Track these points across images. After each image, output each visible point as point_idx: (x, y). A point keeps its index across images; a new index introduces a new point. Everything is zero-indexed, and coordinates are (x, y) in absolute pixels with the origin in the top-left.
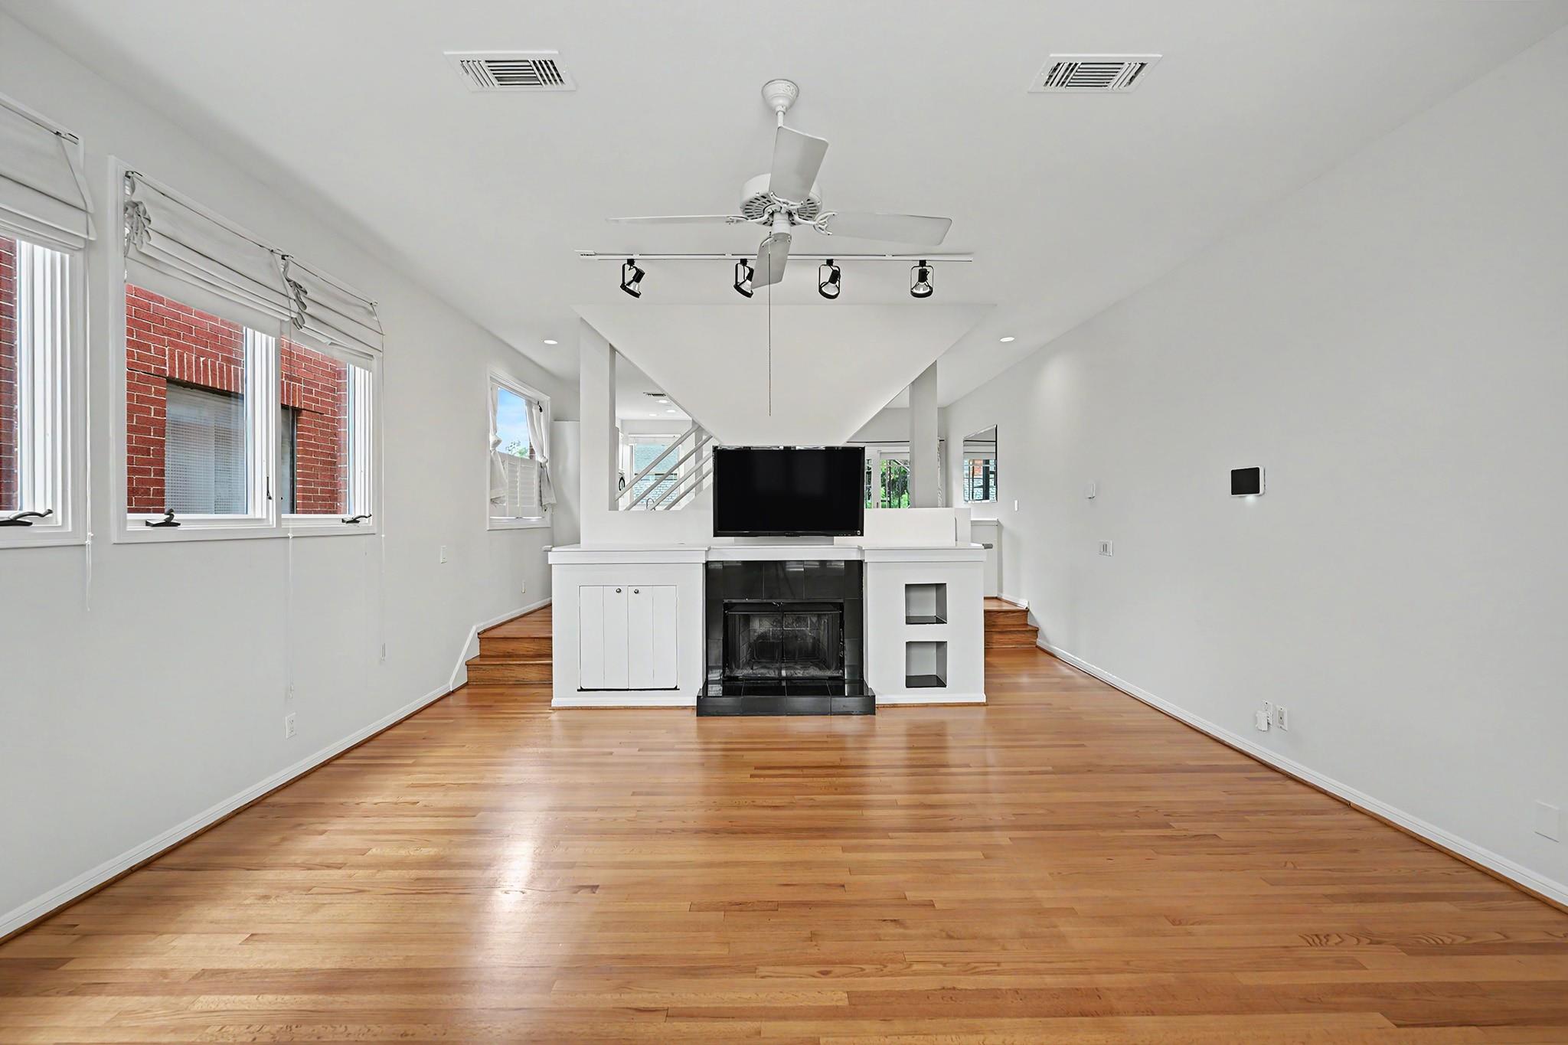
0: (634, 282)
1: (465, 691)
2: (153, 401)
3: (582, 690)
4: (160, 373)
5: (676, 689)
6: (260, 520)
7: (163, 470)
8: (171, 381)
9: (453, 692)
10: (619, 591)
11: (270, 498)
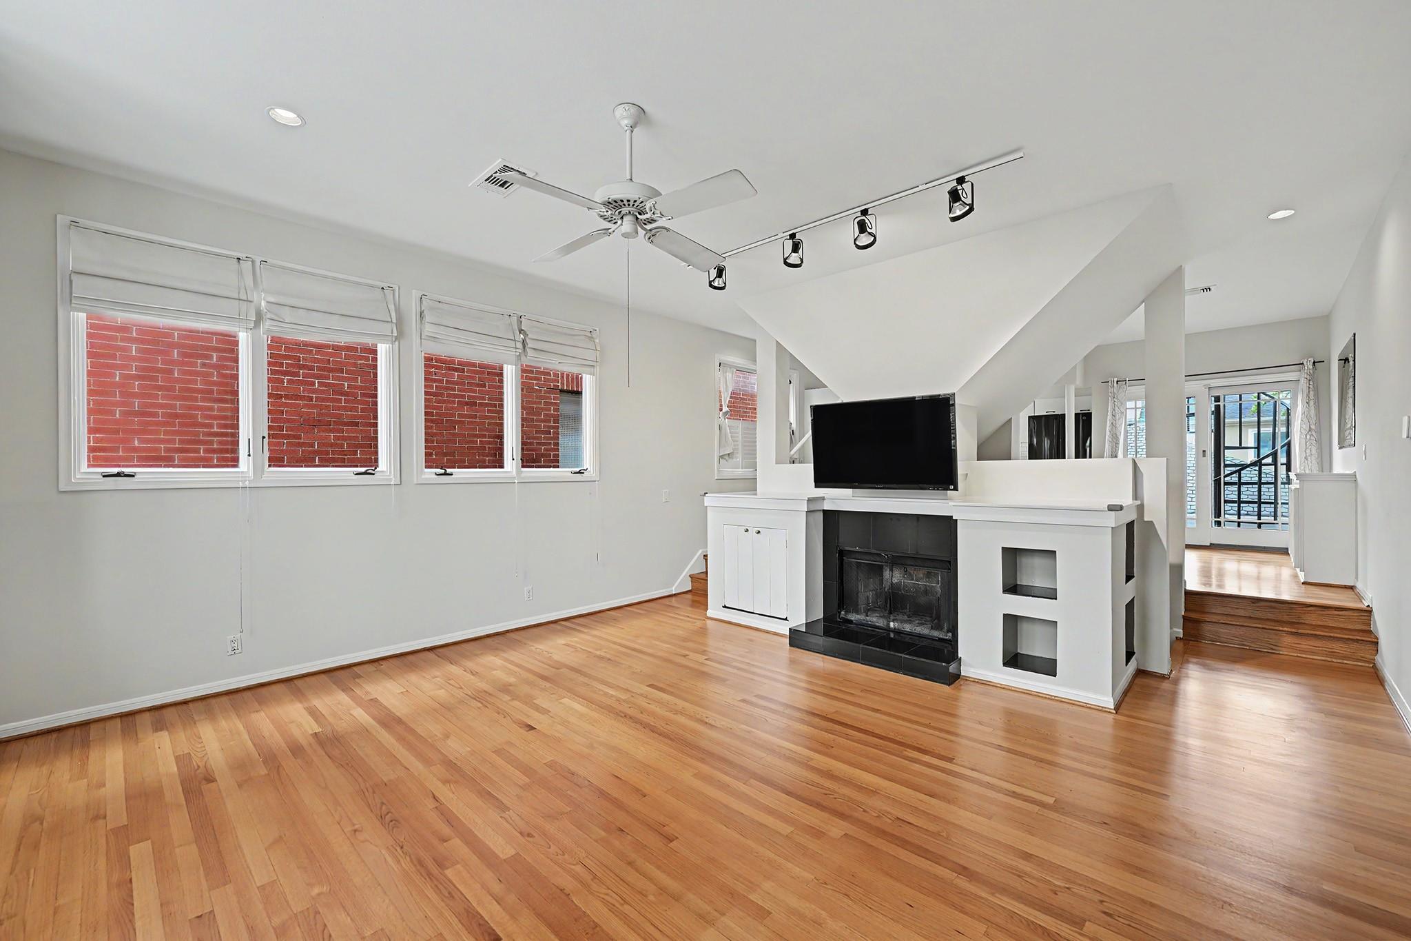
0: (717, 279)
1: (689, 596)
2: (552, 404)
3: (725, 607)
4: (556, 388)
5: (786, 619)
6: (510, 472)
7: (558, 443)
8: (562, 391)
9: (675, 594)
10: (747, 531)
11: (513, 459)
